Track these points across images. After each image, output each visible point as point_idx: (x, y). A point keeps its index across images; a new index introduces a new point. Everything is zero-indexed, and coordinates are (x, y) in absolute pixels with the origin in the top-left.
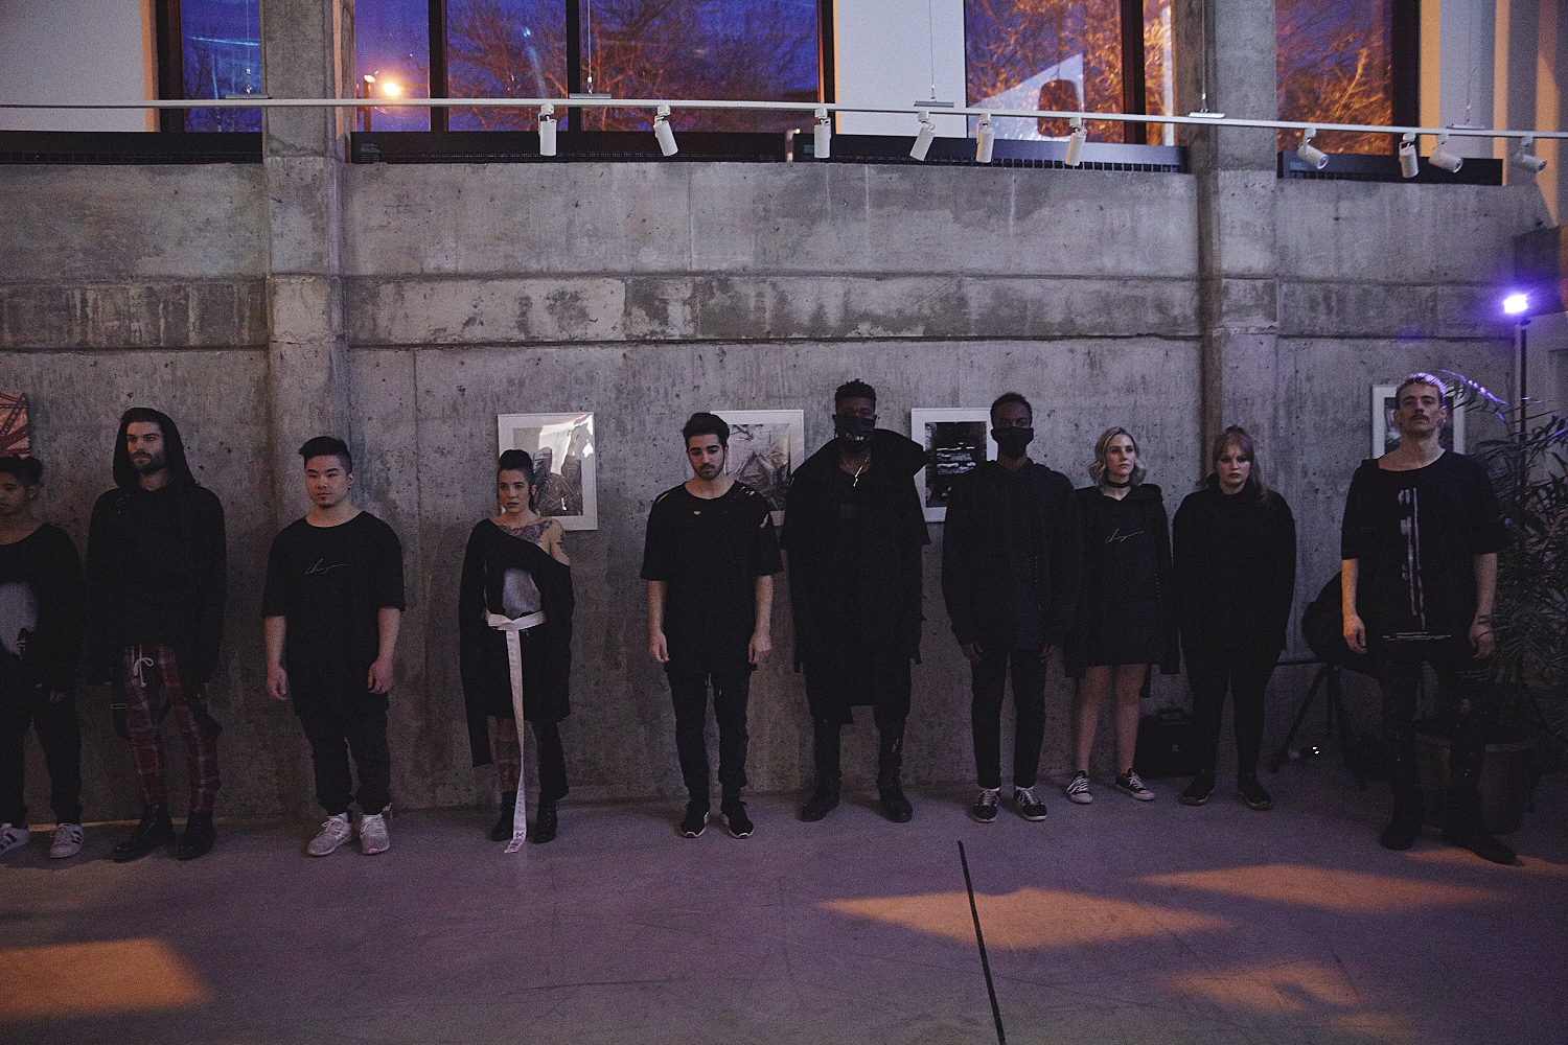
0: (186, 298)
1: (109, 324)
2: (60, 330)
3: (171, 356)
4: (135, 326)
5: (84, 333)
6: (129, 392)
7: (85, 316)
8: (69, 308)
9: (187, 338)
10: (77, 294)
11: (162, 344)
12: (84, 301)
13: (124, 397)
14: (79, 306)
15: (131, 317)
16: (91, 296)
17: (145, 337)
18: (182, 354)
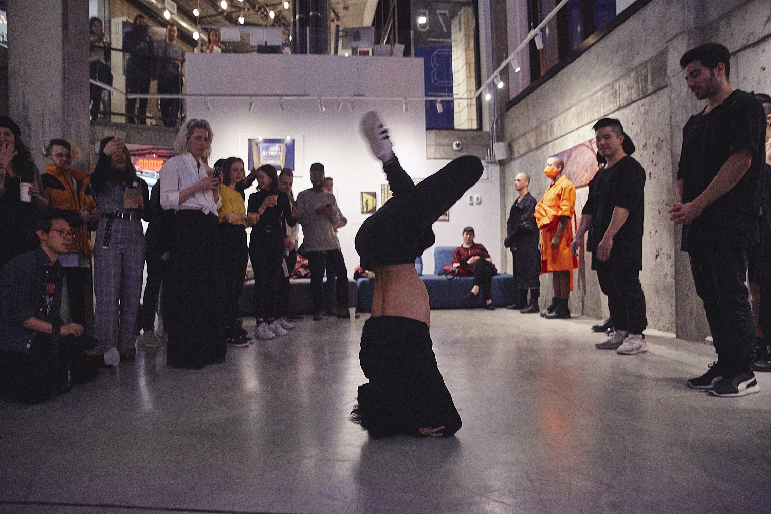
0: (647, 70)
1: (626, 94)
2: (614, 103)
3: (643, 101)
4: (633, 91)
5: (620, 101)
6: (631, 123)
7: (620, 93)
8: (616, 92)
9: (648, 90)
10: (618, 84)
11: (641, 96)
12: (619, 86)
13: (630, 125)
14: (618, 90)
15: (632, 88)
16: (621, 84)
17: (636, 95)
18: (648, 98)
